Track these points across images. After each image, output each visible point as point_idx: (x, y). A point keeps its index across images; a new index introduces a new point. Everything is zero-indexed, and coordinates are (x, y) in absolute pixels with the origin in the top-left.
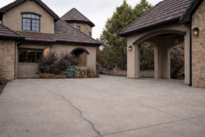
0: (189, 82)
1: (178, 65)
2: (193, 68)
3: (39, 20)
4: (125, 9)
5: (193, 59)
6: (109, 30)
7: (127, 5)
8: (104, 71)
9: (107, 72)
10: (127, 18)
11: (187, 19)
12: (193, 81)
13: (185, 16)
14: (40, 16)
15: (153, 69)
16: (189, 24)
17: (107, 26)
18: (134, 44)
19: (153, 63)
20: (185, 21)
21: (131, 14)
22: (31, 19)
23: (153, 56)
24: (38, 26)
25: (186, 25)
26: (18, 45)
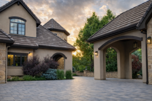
0: (145, 81)
1: (137, 67)
2: (149, 69)
3: (25, 24)
4: (94, 20)
5: (148, 63)
6: (81, 39)
7: (96, 17)
8: (77, 73)
9: (79, 74)
10: (95, 27)
11: (143, 27)
12: (149, 80)
13: (141, 23)
14: (25, 21)
15: (116, 70)
16: (145, 31)
17: (79, 36)
18: (99, 49)
19: (116, 65)
20: (142, 28)
21: (99, 24)
22: (18, 24)
23: (117, 59)
24: (23, 30)
25: (142, 32)
26: (8, 49)
